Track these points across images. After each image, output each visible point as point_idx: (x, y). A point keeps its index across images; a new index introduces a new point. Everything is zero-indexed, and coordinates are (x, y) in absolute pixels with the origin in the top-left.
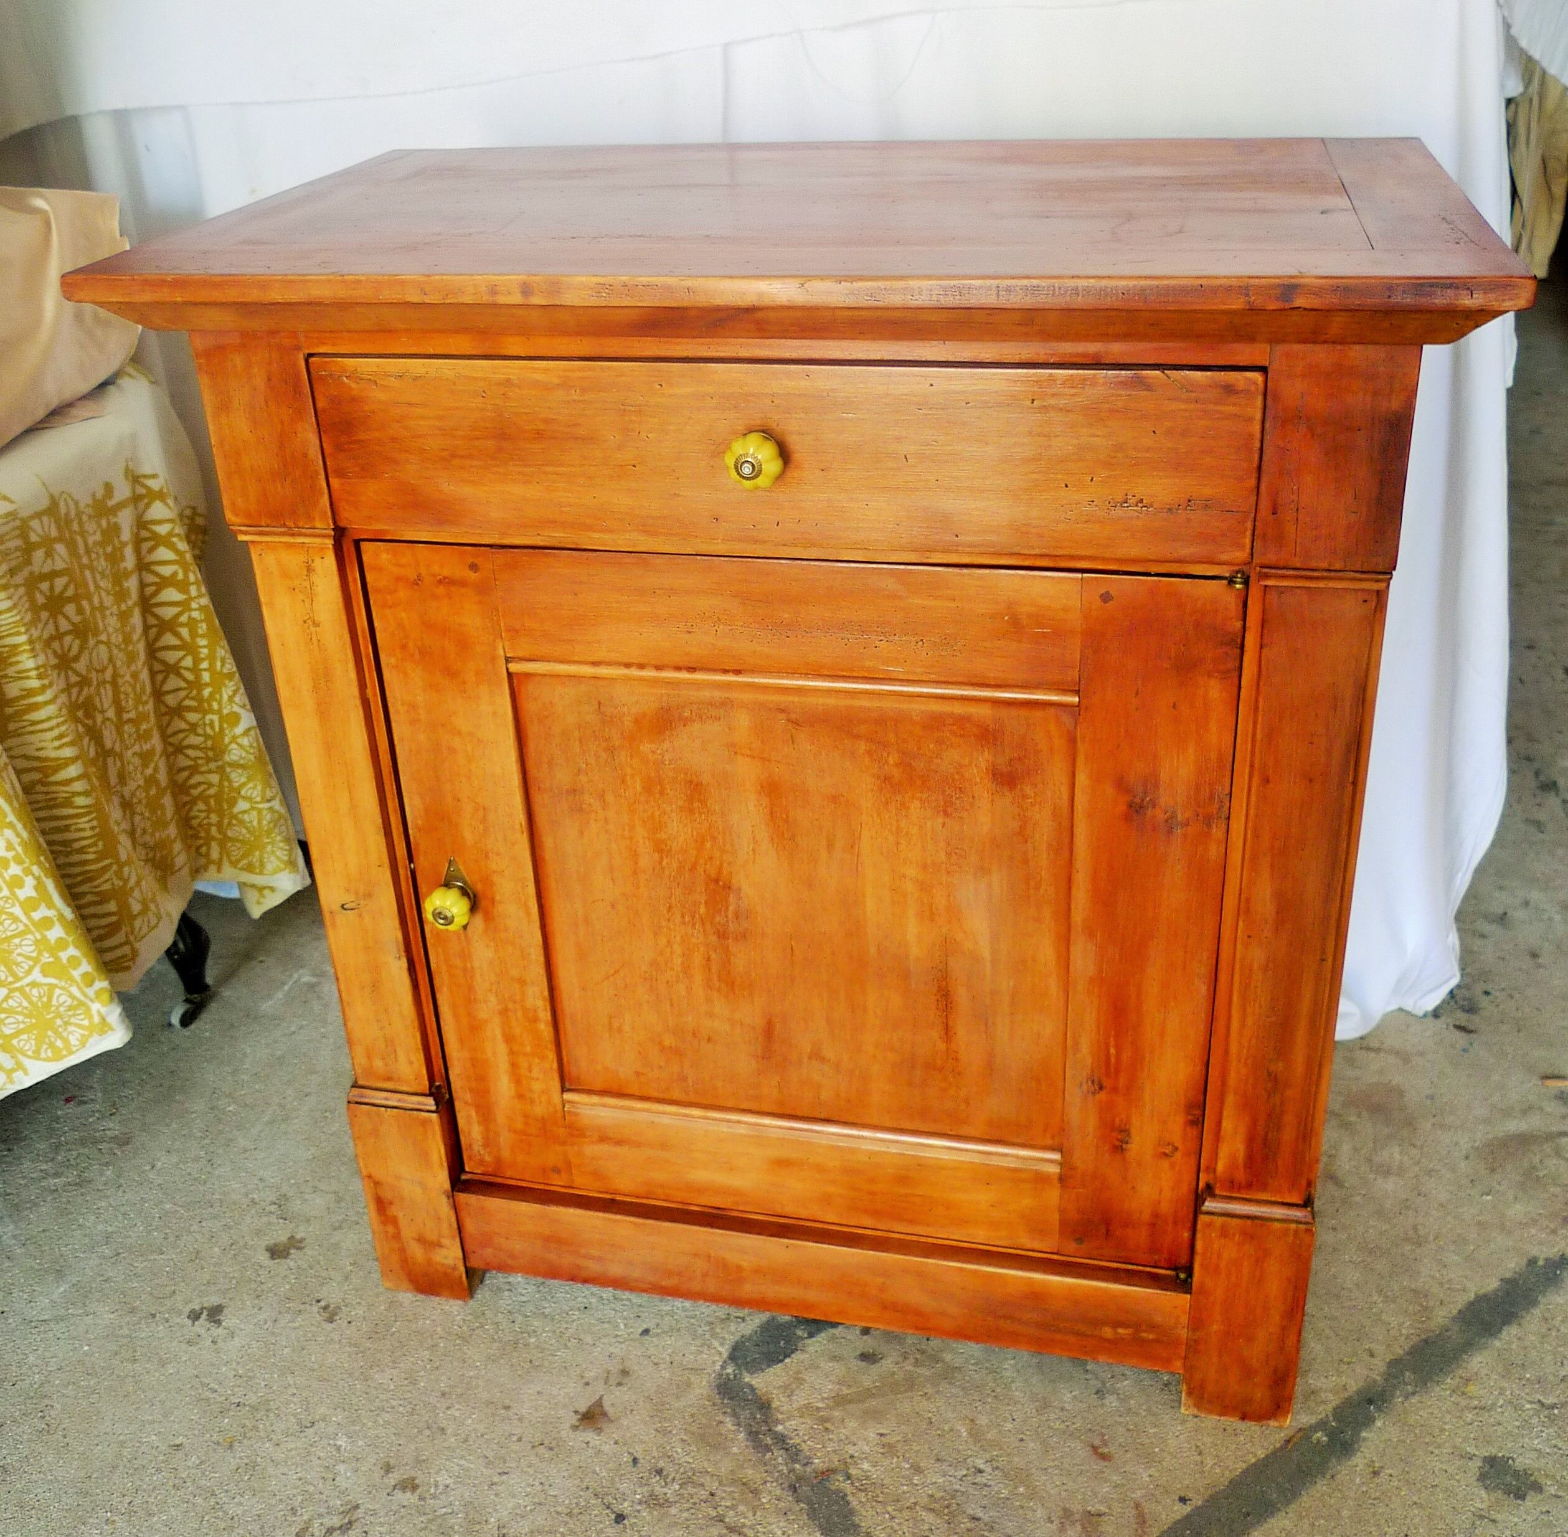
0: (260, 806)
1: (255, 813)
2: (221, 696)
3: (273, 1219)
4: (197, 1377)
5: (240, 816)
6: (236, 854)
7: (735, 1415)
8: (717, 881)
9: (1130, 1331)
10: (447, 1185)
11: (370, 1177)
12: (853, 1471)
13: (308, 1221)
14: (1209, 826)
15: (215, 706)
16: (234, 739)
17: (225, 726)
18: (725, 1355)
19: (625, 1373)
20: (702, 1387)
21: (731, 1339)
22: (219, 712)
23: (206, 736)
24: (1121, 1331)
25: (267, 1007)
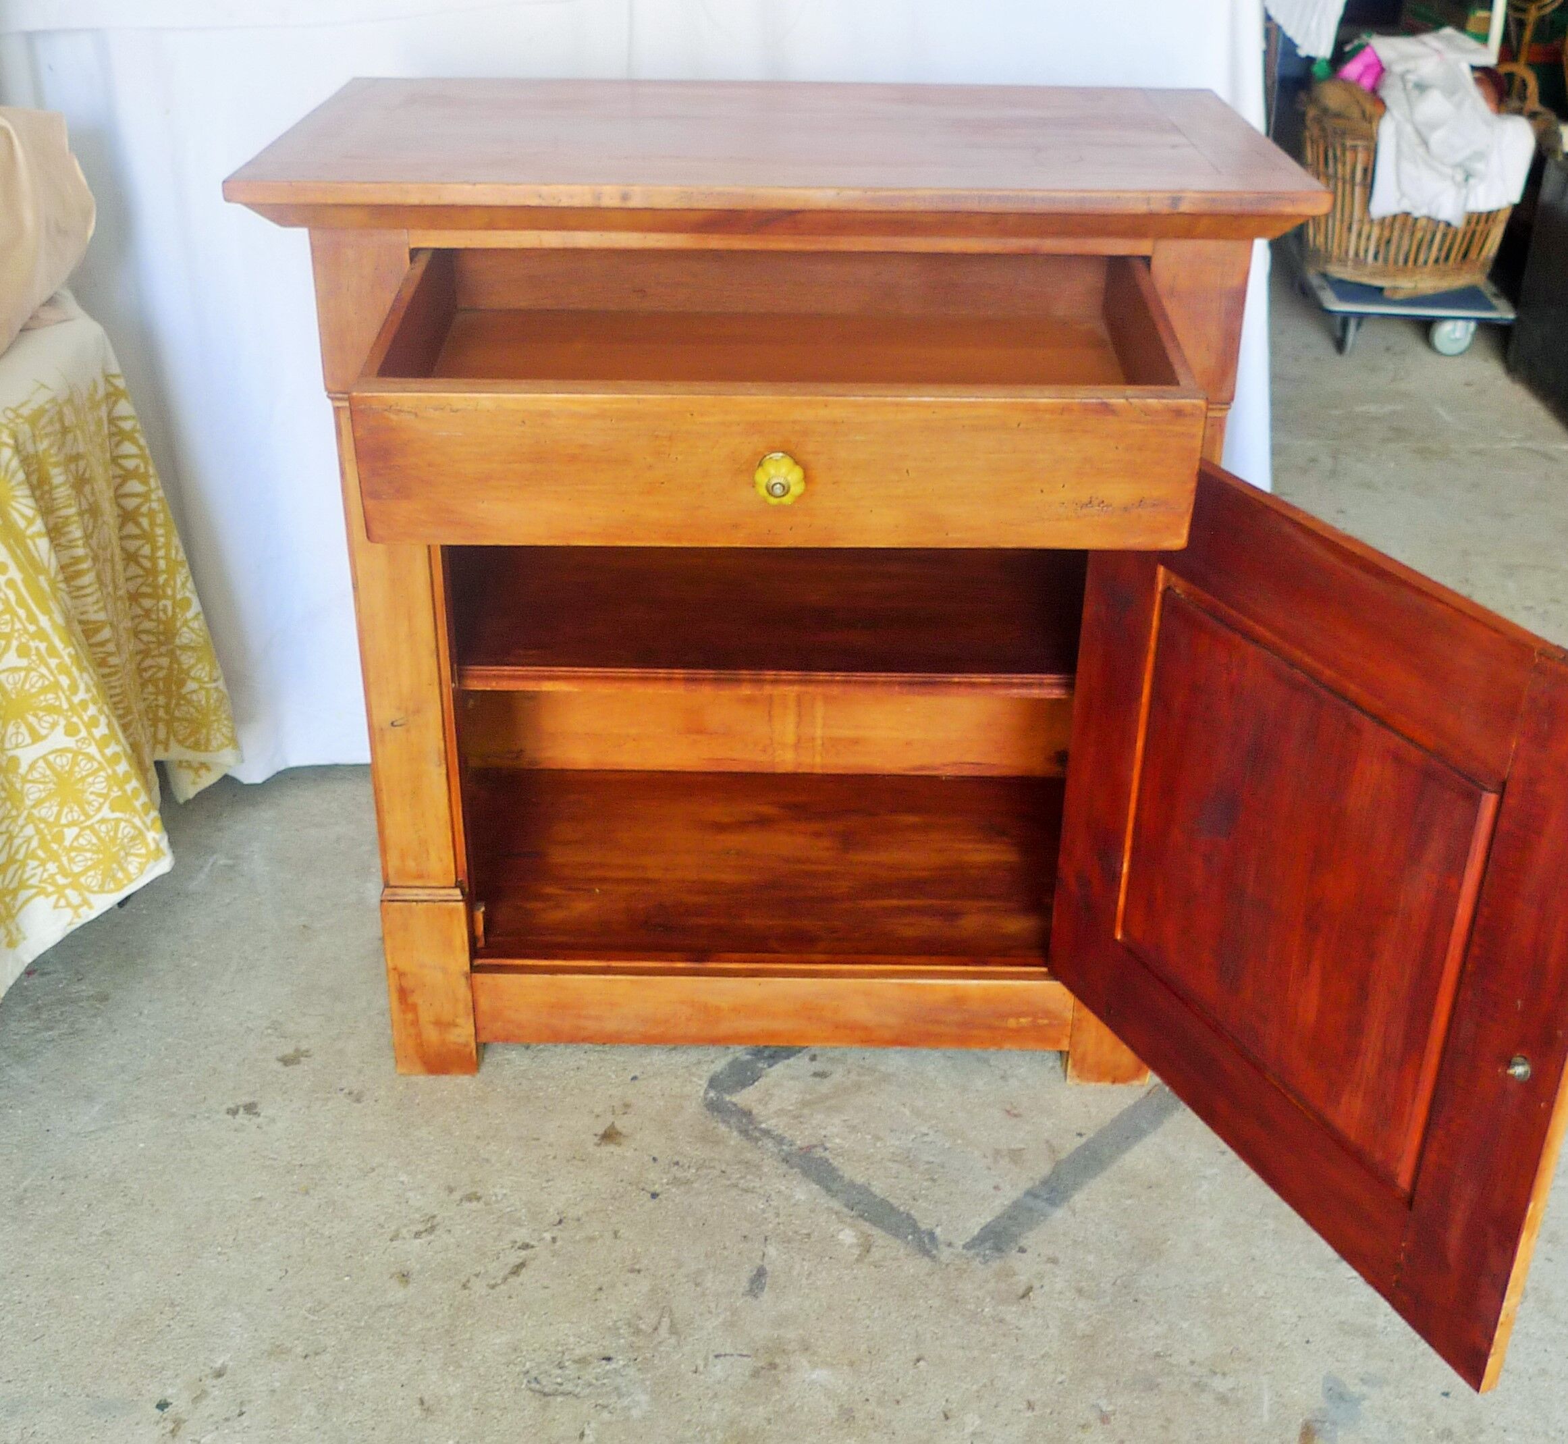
0: (208, 686)
1: (203, 692)
2: (175, 583)
3: (273, 1039)
4: (254, 1152)
5: (189, 696)
6: (183, 732)
7: (724, 1121)
9: (1030, 1019)
11: (395, 969)
12: (828, 1145)
13: (307, 1037)
15: (169, 592)
16: (186, 623)
17: (177, 610)
18: (705, 1086)
19: (627, 1106)
20: (693, 1108)
21: (706, 1077)
22: (173, 597)
23: (159, 621)
24: (1023, 1020)
25: (193, 886)
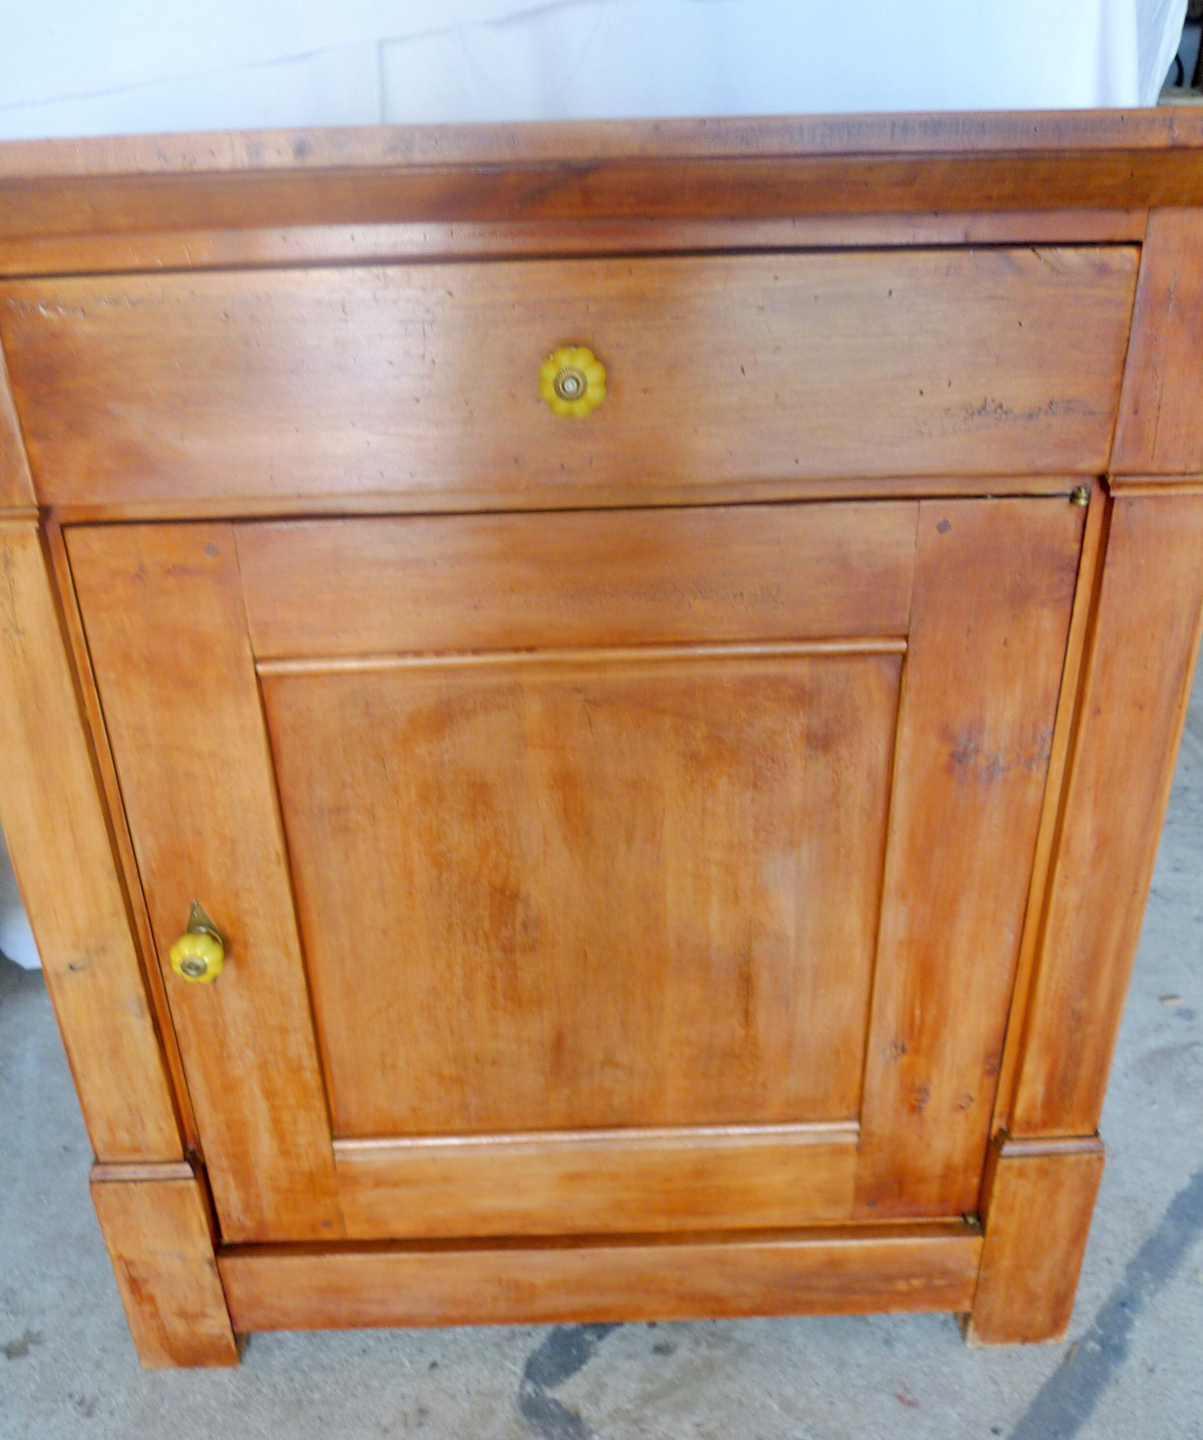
8: (502, 891)
9: (923, 1280)
10: (209, 1252)
11: (120, 1257)
13: (43, 1311)
14: (1030, 768)
18: (521, 1374)
20: (506, 1412)
24: (914, 1282)
